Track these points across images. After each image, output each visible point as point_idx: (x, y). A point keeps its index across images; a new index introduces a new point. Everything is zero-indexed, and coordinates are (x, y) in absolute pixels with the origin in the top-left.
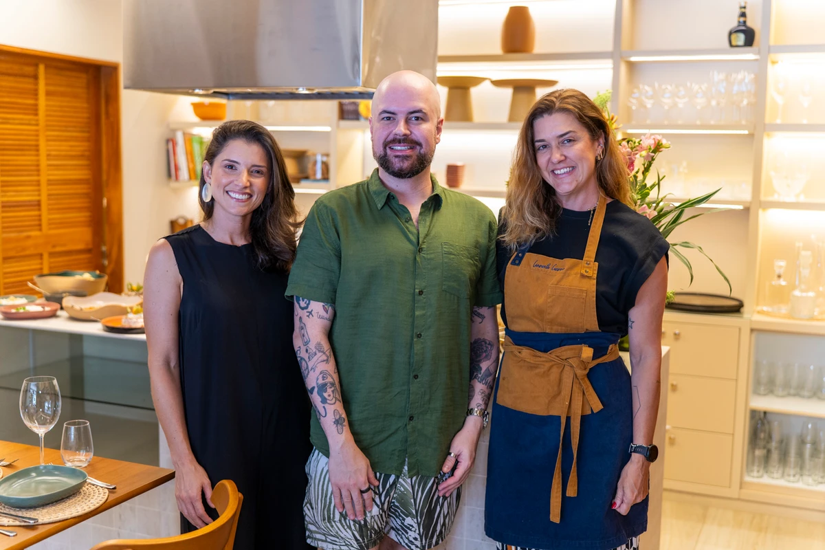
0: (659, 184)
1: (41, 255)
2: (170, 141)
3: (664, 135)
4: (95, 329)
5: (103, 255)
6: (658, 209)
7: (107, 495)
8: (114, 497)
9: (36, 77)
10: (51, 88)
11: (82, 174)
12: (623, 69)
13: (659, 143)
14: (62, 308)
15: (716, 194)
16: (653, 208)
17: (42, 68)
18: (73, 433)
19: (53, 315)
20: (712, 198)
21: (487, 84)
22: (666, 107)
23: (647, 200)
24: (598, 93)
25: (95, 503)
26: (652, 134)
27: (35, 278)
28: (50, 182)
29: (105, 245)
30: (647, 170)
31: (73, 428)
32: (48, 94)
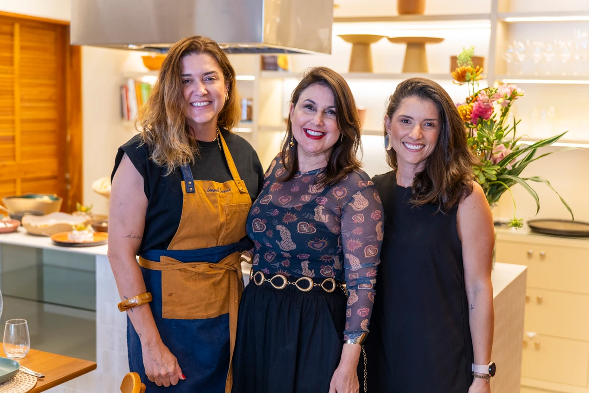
0: (515, 128)
1: (14, 181)
2: (124, 88)
3: (519, 85)
4: (46, 243)
5: (67, 181)
6: (515, 148)
7: (35, 382)
8: (41, 384)
9: (12, 34)
10: (26, 44)
11: (50, 114)
12: (500, 28)
13: (514, 91)
14: (21, 225)
15: (565, 135)
16: (510, 147)
17: (17, 27)
18: (12, 330)
19: (14, 231)
20: (561, 138)
21: (384, 42)
22: (536, 61)
23: (504, 140)
24: (464, 49)
25: (24, 389)
26: (508, 84)
27: (4, 201)
28: (23, 121)
29: (68, 172)
30: (504, 115)
31: (13, 325)
32: (22, 48)
